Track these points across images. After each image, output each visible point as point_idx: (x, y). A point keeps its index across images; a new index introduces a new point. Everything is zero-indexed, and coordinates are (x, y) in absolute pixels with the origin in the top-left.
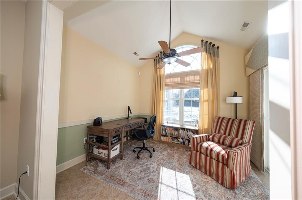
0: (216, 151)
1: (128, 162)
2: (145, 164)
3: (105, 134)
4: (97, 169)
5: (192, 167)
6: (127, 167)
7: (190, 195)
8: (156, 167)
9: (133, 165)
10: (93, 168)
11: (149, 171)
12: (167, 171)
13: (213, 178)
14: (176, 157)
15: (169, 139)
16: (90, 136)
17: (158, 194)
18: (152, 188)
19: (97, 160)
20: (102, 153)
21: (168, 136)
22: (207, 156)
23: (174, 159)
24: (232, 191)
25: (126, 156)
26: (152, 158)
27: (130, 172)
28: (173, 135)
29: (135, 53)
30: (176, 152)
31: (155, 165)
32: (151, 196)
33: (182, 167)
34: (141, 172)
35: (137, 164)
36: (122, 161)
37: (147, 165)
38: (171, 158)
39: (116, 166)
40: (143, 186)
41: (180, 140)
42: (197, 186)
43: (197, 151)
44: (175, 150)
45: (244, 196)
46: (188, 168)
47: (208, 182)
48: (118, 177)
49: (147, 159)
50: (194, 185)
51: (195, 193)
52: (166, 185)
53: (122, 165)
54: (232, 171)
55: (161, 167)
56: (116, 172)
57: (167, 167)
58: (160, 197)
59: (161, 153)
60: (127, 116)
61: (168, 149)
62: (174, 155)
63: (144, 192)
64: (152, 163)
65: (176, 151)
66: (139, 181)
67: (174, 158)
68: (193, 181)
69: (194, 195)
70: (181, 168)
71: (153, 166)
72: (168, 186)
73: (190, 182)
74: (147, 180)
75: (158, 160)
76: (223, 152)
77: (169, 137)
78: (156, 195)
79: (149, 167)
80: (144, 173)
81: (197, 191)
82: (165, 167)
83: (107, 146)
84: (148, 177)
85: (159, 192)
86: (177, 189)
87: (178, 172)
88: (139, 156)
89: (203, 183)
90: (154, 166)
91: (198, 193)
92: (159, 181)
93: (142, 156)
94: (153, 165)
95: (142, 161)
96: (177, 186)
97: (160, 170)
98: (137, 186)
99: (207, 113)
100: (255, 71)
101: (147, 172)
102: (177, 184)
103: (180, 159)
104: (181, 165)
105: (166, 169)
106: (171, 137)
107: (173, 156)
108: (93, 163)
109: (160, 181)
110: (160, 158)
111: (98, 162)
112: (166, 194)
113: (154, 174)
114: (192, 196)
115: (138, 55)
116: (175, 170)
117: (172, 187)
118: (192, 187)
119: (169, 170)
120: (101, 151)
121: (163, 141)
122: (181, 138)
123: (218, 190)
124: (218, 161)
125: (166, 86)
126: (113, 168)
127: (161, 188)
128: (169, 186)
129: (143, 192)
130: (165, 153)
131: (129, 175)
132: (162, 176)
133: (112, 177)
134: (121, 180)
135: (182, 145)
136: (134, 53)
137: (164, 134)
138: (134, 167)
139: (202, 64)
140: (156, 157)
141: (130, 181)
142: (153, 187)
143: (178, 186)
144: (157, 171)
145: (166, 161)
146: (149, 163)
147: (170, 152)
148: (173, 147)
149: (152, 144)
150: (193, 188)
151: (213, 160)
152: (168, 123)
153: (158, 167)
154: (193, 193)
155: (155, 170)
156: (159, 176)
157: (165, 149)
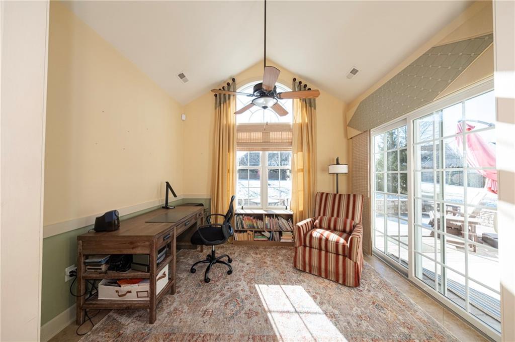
0: (333, 241)
1: (189, 294)
2: (226, 289)
3: (139, 248)
4: (121, 332)
5: (298, 271)
6: (194, 305)
7: (316, 313)
8: (247, 288)
9: (204, 296)
10: (109, 334)
11: (239, 298)
12: (267, 290)
13: (331, 279)
14: (269, 262)
15: (249, 235)
16: (87, 258)
17: (274, 332)
18: (260, 326)
19: (111, 313)
20: (130, 292)
21: (246, 231)
22: (320, 249)
23: (267, 267)
24: (356, 289)
25: (179, 284)
26: (232, 274)
27: (204, 313)
28: (254, 228)
29: (182, 76)
30: (265, 255)
31: (243, 284)
32: (265, 340)
33: (286, 276)
34: (227, 304)
35: (211, 294)
36: (176, 295)
37: (230, 290)
38: (263, 266)
39: (167, 311)
40: (243, 329)
41: (267, 234)
42: (319, 298)
43: (305, 246)
44: (262, 251)
45: (369, 291)
46: (294, 274)
47: (327, 286)
48: (184, 331)
49: (224, 279)
50: (315, 298)
51: (321, 307)
52: (277, 312)
53: (180, 304)
54: (356, 263)
55: (256, 285)
56: (175, 323)
57: (264, 283)
58: (280, 334)
59: (243, 262)
60: (165, 203)
61: (251, 252)
62: (265, 260)
63: (251, 337)
64: (237, 283)
65: (265, 253)
66: (232, 322)
67: (268, 265)
68: (310, 292)
69: (321, 311)
70: (285, 278)
71: (241, 287)
72: (282, 312)
73: (307, 294)
74: (244, 315)
75: (244, 275)
76: (342, 241)
77: (249, 232)
78: (272, 334)
79: (236, 292)
80: (232, 304)
81: (321, 304)
82: (261, 283)
83: (148, 272)
84: (243, 308)
85: (274, 326)
86: (296, 312)
87: (284, 284)
88: (208, 278)
89: (322, 290)
90: (244, 287)
91: (324, 307)
92: (264, 309)
93: (212, 276)
94: (240, 285)
95: (218, 285)
96: (294, 307)
97: (256, 290)
98: (232, 333)
99: (303, 189)
100: (360, 133)
101: (237, 301)
102: (292, 304)
103: (276, 265)
104: (282, 273)
105: (265, 286)
106: (252, 231)
107: (265, 263)
108: (101, 322)
109: (267, 309)
110: (245, 271)
111: (115, 316)
112: (285, 326)
113: (250, 301)
114: (319, 313)
115: (186, 81)
116: (278, 284)
117: (288, 312)
118: (313, 301)
119: (270, 286)
120: (125, 288)
121: (239, 241)
122: (268, 231)
123: (343, 293)
124: (337, 254)
125: (239, 146)
126: (162, 317)
127: (273, 320)
128: (284, 312)
129: (249, 338)
130: (249, 260)
131: (207, 318)
132: (265, 300)
133: (171, 337)
134: (193, 335)
135: (270, 242)
136: (179, 75)
137: (240, 228)
138: (208, 299)
139: (295, 115)
140: (239, 271)
141: (215, 329)
142: (260, 322)
143: (296, 306)
144: (252, 295)
145: (258, 274)
146: (231, 284)
147: (256, 256)
148: (257, 248)
149: (219, 250)
150: (315, 301)
151: (331, 254)
152: (242, 209)
153: (250, 287)
154: (317, 308)
155: (248, 293)
156: (260, 302)
157: (246, 254)
